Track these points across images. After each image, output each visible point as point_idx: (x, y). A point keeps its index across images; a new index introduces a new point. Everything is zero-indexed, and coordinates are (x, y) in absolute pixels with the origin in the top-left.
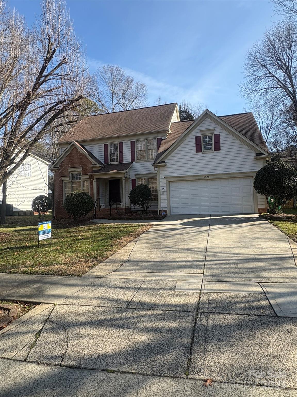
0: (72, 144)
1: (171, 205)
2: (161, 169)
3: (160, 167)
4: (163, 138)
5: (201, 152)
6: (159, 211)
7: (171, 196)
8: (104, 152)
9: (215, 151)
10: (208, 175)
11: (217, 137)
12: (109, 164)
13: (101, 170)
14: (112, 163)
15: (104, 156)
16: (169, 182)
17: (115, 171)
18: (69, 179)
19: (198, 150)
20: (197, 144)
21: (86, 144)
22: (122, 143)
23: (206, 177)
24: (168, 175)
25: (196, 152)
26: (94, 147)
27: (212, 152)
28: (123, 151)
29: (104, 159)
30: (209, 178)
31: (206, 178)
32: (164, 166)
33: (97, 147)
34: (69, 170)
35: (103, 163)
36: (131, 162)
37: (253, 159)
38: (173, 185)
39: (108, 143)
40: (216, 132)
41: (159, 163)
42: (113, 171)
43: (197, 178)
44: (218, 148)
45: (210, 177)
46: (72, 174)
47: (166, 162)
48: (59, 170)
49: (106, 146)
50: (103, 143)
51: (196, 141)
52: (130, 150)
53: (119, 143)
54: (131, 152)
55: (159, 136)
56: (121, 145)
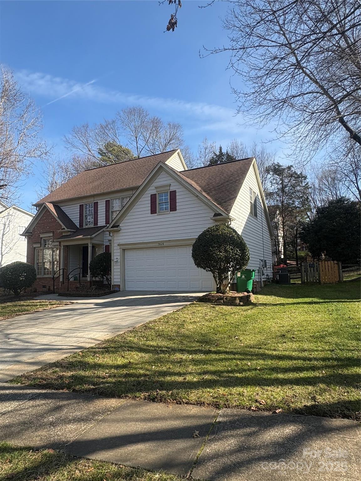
0: (43, 206)
1: (126, 278)
2: (115, 235)
3: (114, 232)
5: (156, 213)
6: (113, 285)
7: (126, 267)
8: (79, 214)
9: (170, 211)
10: (162, 241)
11: (173, 195)
12: (84, 227)
13: (70, 235)
14: (87, 227)
15: (79, 219)
16: (124, 250)
17: (81, 236)
18: (41, 246)
19: (153, 211)
20: (153, 203)
21: (63, 205)
22: (97, 202)
23: (161, 244)
24: (122, 242)
25: (151, 213)
26: (71, 208)
27: (168, 213)
28: (97, 212)
29: (79, 221)
30: (163, 245)
32: (118, 232)
33: (73, 208)
34: (41, 236)
35: (78, 226)
36: (105, 225)
37: (211, 221)
38: (128, 254)
39: (82, 203)
40: (172, 189)
41: (111, 227)
42: (78, 237)
43: (151, 245)
44: (173, 208)
45: (165, 244)
46: (44, 240)
47: (120, 226)
48: (31, 235)
49: (81, 207)
50: (78, 203)
51: (151, 200)
52: (105, 211)
53: (94, 203)
54: (106, 213)
56: (96, 204)
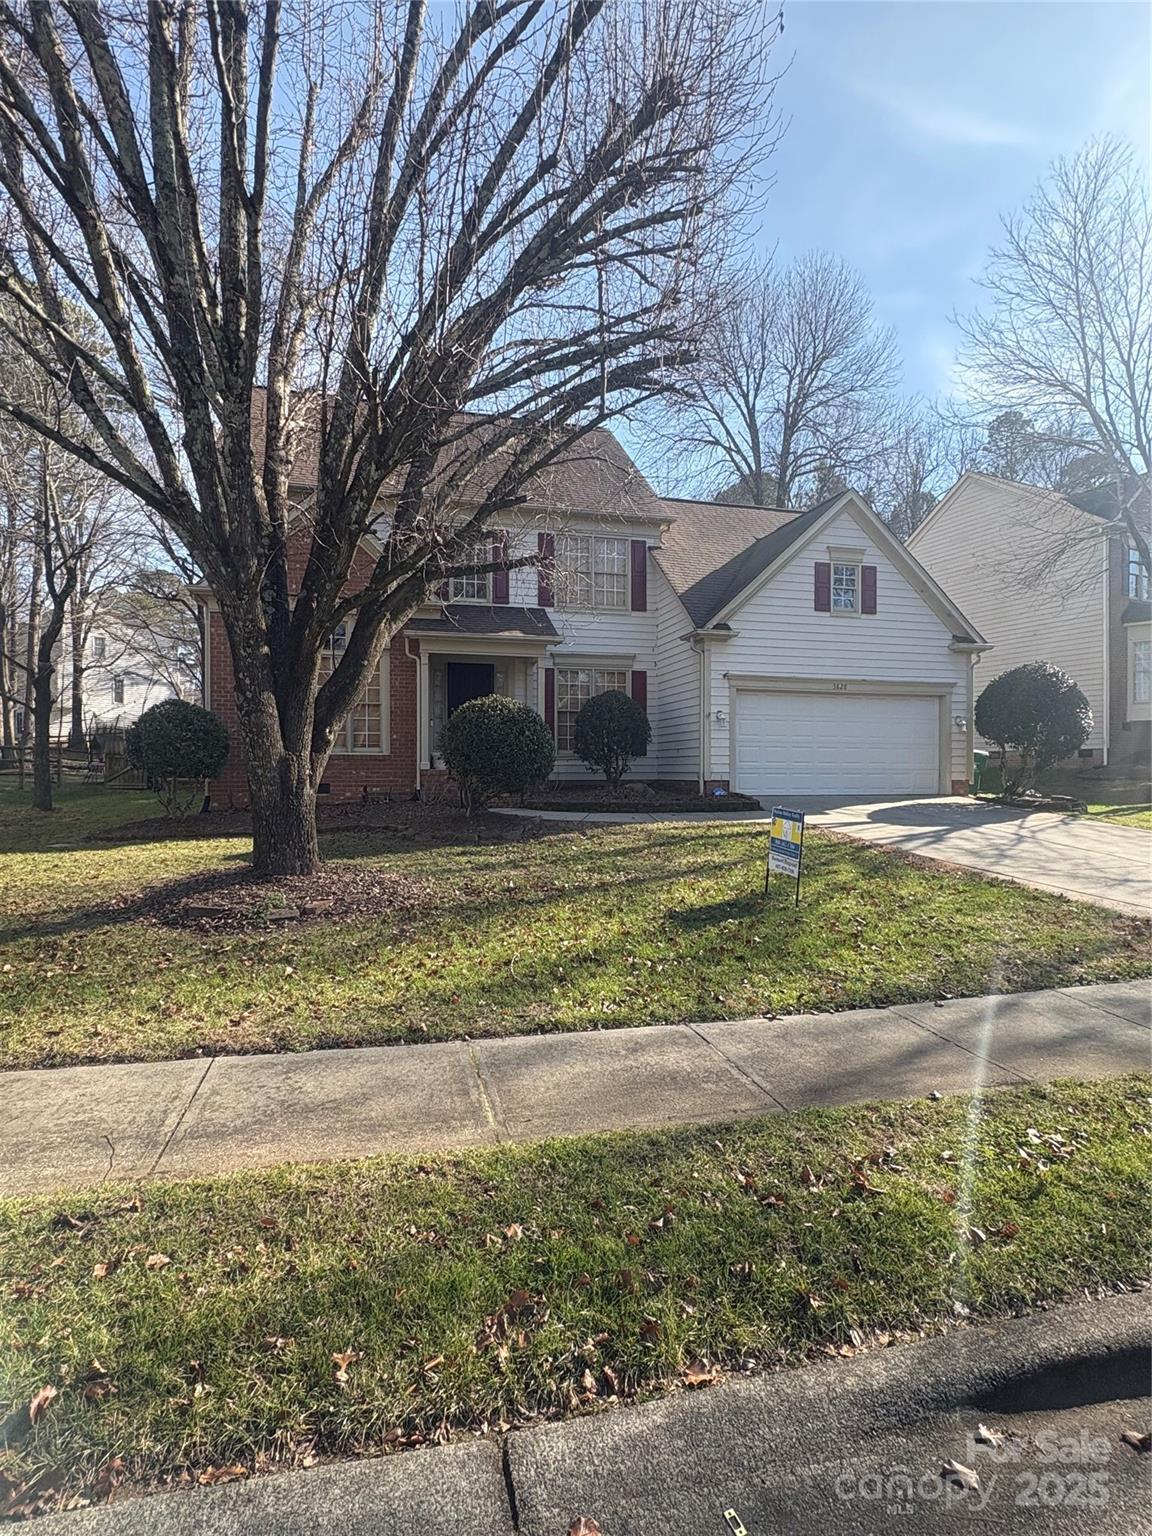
1: (737, 764)
2: (718, 647)
3: (713, 640)
4: (650, 542)
5: (829, 611)
6: (705, 782)
9: (862, 613)
10: (842, 680)
11: (870, 573)
14: (461, 601)
16: (739, 691)
19: (822, 604)
20: (819, 585)
23: (840, 686)
24: (736, 669)
25: (816, 610)
27: (857, 615)
30: (844, 690)
31: (838, 690)
32: (725, 641)
36: (536, 607)
37: (945, 651)
38: (751, 705)
40: (867, 561)
41: (715, 627)
42: (507, 634)
43: (816, 687)
44: (869, 607)
45: (850, 688)
47: (735, 627)
51: (817, 576)
55: (640, 535)
